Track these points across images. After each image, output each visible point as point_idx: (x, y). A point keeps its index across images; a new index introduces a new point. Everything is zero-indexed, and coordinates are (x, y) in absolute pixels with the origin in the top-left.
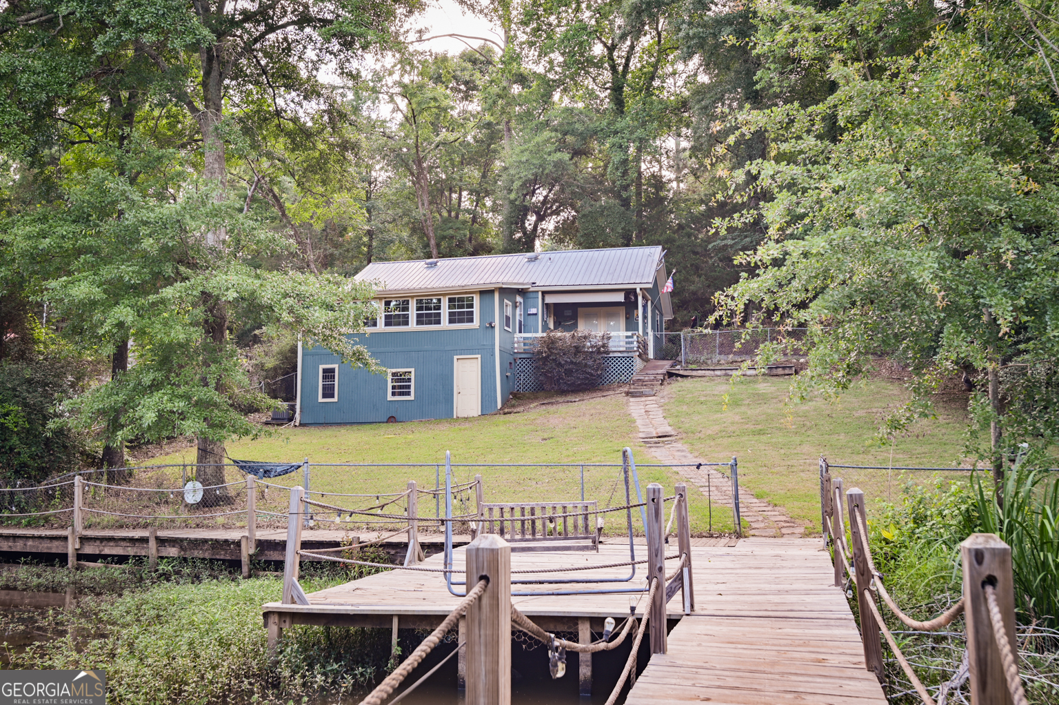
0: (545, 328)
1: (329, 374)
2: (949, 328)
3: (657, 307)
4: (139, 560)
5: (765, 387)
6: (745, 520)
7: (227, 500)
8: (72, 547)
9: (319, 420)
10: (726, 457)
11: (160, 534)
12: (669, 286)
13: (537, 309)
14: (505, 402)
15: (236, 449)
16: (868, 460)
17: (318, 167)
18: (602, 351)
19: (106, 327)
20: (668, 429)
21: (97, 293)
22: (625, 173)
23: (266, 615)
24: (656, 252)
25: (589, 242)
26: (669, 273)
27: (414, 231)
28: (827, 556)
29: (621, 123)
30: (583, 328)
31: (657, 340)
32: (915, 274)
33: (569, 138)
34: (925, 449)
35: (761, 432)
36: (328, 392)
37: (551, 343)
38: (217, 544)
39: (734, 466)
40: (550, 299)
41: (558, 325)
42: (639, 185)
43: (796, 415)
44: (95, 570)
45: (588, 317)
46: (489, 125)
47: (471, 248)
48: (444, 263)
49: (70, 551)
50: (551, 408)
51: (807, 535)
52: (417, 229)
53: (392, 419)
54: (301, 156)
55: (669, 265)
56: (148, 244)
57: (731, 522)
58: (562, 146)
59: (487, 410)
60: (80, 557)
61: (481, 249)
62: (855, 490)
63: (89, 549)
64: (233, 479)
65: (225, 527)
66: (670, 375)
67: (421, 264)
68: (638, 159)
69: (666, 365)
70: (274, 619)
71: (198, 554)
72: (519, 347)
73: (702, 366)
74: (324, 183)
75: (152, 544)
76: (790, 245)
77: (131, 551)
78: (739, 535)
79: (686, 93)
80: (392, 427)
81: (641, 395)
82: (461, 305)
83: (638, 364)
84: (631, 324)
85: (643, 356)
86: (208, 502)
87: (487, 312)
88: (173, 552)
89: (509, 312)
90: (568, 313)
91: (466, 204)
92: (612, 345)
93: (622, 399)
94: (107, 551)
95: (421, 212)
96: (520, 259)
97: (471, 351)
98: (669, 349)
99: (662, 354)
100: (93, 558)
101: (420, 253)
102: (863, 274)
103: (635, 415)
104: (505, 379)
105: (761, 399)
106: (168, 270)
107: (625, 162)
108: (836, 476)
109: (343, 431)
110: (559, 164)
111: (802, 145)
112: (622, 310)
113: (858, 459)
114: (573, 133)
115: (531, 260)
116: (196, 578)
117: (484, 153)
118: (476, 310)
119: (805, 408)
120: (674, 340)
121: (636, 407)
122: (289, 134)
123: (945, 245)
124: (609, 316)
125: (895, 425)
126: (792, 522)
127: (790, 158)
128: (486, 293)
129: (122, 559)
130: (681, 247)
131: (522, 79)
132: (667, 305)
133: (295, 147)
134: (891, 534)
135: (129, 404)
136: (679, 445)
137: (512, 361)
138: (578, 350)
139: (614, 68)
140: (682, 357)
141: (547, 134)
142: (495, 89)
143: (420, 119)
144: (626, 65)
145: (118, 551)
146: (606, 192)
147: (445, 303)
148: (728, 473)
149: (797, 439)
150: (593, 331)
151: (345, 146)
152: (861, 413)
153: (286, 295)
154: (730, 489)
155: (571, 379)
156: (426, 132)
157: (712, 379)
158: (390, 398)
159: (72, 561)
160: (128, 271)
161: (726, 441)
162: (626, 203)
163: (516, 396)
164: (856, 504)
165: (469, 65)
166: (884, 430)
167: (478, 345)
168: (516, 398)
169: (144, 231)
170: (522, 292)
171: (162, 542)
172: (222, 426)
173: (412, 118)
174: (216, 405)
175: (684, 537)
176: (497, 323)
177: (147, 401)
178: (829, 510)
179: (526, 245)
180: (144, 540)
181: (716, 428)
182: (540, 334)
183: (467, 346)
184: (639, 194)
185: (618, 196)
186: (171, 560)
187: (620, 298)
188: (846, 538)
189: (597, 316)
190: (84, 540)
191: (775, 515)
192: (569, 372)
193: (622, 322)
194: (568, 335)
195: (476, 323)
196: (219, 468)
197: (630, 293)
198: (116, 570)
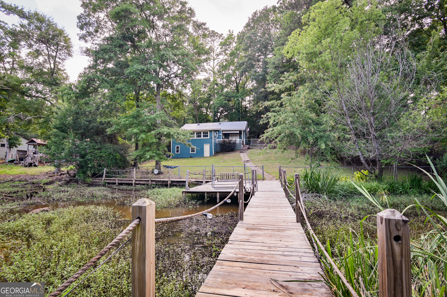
0: (223, 138)
1: (178, 147)
2: (302, 142)
3: (246, 134)
4: (147, 185)
5: (268, 151)
6: (265, 177)
7: (162, 173)
8: (133, 182)
9: (176, 157)
10: (260, 165)
11: (152, 179)
12: (248, 130)
13: (221, 134)
14: (215, 154)
15: (163, 163)
16: (288, 166)
17: (177, 105)
18: (235, 143)
19: (139, 138)
20: (248, 159)
21: (138, 131)
22: (239, 105)
23: (183, 192)
24: (246, 123)
25: (231, 120)
26: (248, 127)
27: (193, 117)
28: (280, 183)
29: (238, 95)
30: (230, 138)
31: (246, 141)
32: (296, 133)
33: (227, 98)
34: (299, 163)
35: (267, 160)
36: (178, 151)
37: (224, 141)
38: (163, 181)
39: (263, 167)
40: (224, 132)
41: (225, 138)
42: (242, 107)
43: (274, 156)
44: (138, 187)
45: (231, 136)
46: (210, 94)
47: (205, 120)
48: (201, 124)
49: (133, 183)
50: (225, 155)
51: (276, 180)
52: (194, 116)
53: (191, 157)
54: (174, 103)
55: (248, 126)
56: (149, 123)
57: (262, 177)
58: (225, 99)
59: (211, 155)
60: (135, 184)
61: (208, 121)
62: (284, 170)
63: (137, 182)
64: (163, 169)
65: (163, 178)
66: (249, 148)
67: (196, 124)
68: (242, 102)
69: (248, 146)
70: (184, 193)
71: (159, 183)
72: (217, 142)
73: (255, 146)
74: (178, 108)
75: (150, 181)
76: (274, 128)
77: (145, 183)
78: (264, 180)
79: (252, 88)
80: (191, 159)
81: (243, 152)
82: (206, 133)
83: (242, 146)
84: (240, 138)
85: (243, 144)
86: (160, 173)
87: (211, 135)
88: (154, 183)
89: (215, 135)
90: (227, 135)
91: (205, 111)
92: (237, 142)
93: (239, 153)
94: (141, 183)
95: (195, 113)
96: (217, 124)
97: (208, 143)
98: (248, 143)
99: (247, 144)
100: (138, 184)
101: (195, 122)
102: (287, 132)
103: (242, 156)
104: (215, 149)
105: (267, 153)
106: (152, 128)
107: (239, 103)
108: (282, 168)
109: (181, 159)
110: (225, 104)
111: (276, 109)
112: (239, 135)
113: (286, 166)
114: (228, 96)
115: (219, 124)
116: (159, 188)
117: (208, 100)
118: (209, 134)
119: (276, 155)
120: (249, 141)
121: (242, 155)
122: (172, 99)
123: (302, 127)
124: (236, 136)
125: (292, 159)
126: (273, 177)
127: (274, 111)
128: (211, 131)
129: (144, 184)
130: (251, 121)
131: (217, 84)
132: (248, 133)
133: (173, 101)
134: (292, 179)
135: (144, 154)
136: (251, 163)
137: (216, 145)
138: (230, 143)
139: (237, 83)
140: (251, 144)
141: (222, 97)
142: (211, 87)
143: (195, 93)
144: (239, 82)
145: (143, 183)
146: (234, 109)
147: (202, 133)
148: (262, 168)
149: (274, 162)
150: (233, 139)
151: (183, 101)
152: (287, 156)
153: (175, 133)
154: (262, 171)
155: (228, 149)
156: (196, 96)
157: (257, 149)
158: (191, 153)
159: (133, 185)
160: (144, 128)
161: (260, 162)
162: (239, 112)
163: (217, 152)
164: (285, 172)
165: (205, 81)
166: (290, 160)
167: (209, 142)
168: (217, 153)
169: (148, 120)
170: (218, 131)
171: (152, 181)
172: (162, 159)
173: (193, 93)
174: (161, 155)
175: (256, 180)
176: (213, 137)
177: (147, 153)
178: (280, 175)
179: (218, 120)
180: (148, 181)
181: (258, 159)
182: (222, 140)
183: (207, 142)
184: (242, 110)
185: (238, 110)
186: (154, 184)
187: (238, 132)
188: (283, 179)
189: (233, 136)
190: (136, 181)
191: (270, 176)
192: (228, 148)
193: (239, 137)
194: (228, 140)
195: (209, 137)
196: (160, 167)
197: (240, 131)
198: (143, 186)
